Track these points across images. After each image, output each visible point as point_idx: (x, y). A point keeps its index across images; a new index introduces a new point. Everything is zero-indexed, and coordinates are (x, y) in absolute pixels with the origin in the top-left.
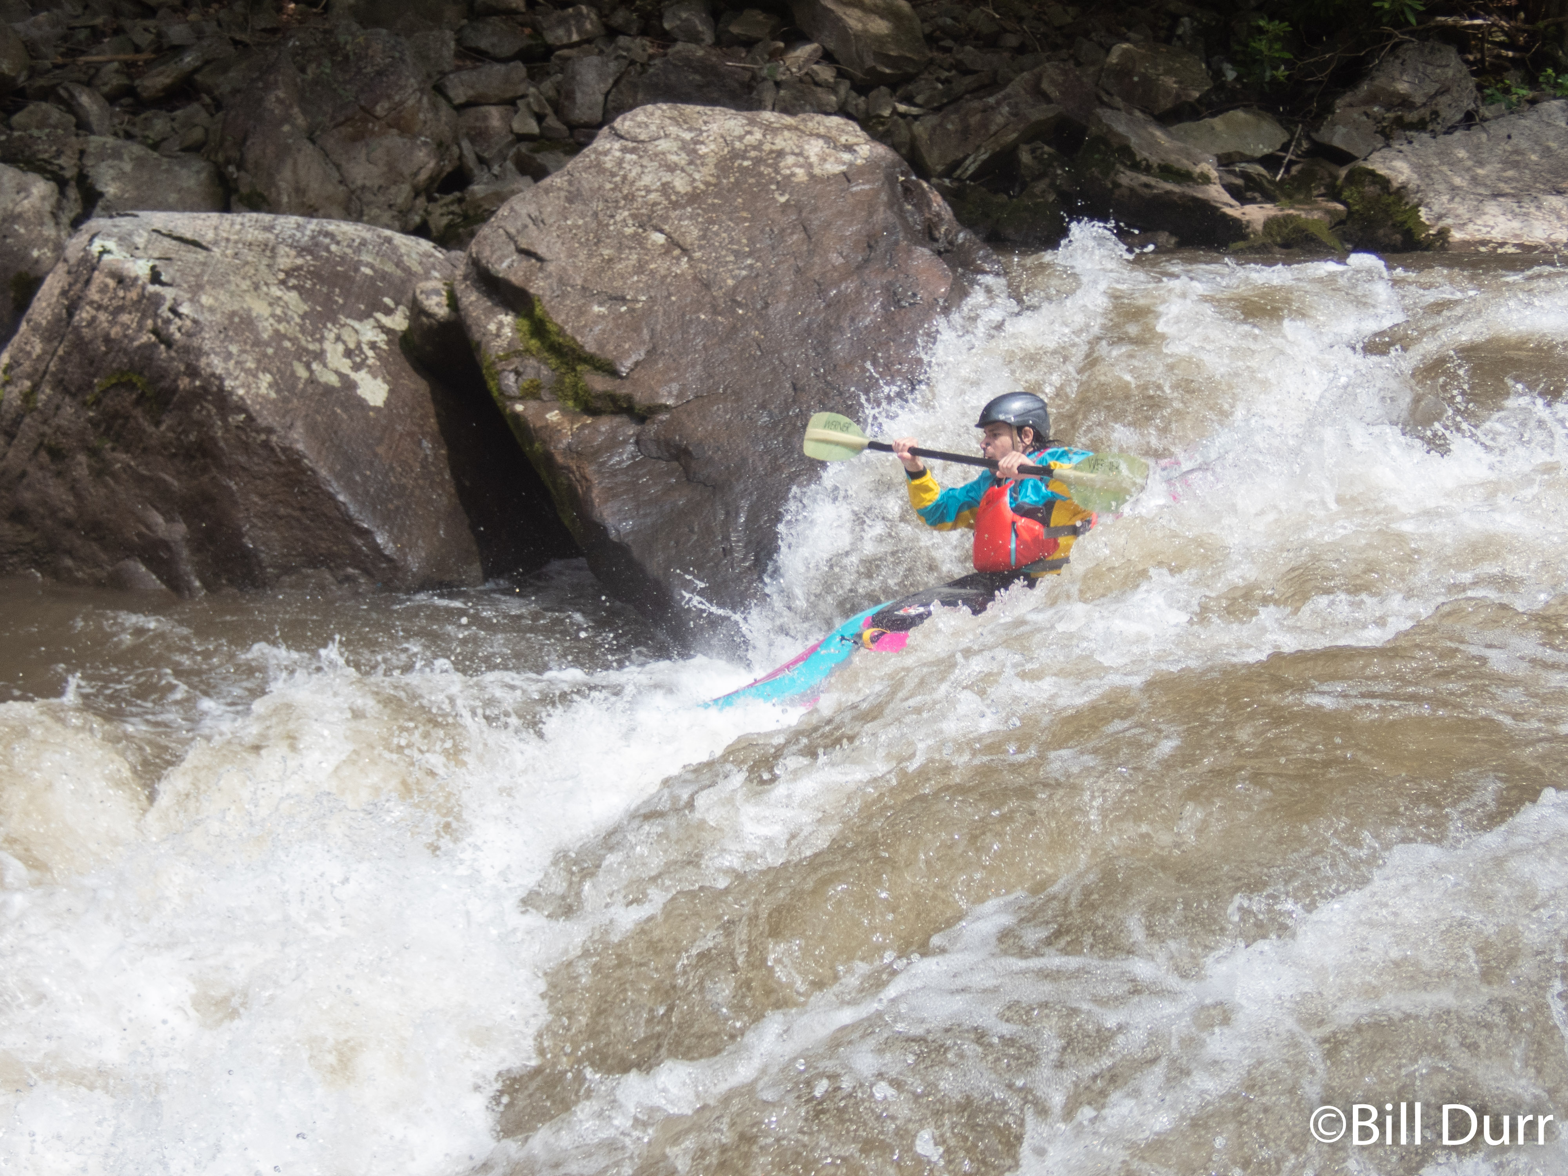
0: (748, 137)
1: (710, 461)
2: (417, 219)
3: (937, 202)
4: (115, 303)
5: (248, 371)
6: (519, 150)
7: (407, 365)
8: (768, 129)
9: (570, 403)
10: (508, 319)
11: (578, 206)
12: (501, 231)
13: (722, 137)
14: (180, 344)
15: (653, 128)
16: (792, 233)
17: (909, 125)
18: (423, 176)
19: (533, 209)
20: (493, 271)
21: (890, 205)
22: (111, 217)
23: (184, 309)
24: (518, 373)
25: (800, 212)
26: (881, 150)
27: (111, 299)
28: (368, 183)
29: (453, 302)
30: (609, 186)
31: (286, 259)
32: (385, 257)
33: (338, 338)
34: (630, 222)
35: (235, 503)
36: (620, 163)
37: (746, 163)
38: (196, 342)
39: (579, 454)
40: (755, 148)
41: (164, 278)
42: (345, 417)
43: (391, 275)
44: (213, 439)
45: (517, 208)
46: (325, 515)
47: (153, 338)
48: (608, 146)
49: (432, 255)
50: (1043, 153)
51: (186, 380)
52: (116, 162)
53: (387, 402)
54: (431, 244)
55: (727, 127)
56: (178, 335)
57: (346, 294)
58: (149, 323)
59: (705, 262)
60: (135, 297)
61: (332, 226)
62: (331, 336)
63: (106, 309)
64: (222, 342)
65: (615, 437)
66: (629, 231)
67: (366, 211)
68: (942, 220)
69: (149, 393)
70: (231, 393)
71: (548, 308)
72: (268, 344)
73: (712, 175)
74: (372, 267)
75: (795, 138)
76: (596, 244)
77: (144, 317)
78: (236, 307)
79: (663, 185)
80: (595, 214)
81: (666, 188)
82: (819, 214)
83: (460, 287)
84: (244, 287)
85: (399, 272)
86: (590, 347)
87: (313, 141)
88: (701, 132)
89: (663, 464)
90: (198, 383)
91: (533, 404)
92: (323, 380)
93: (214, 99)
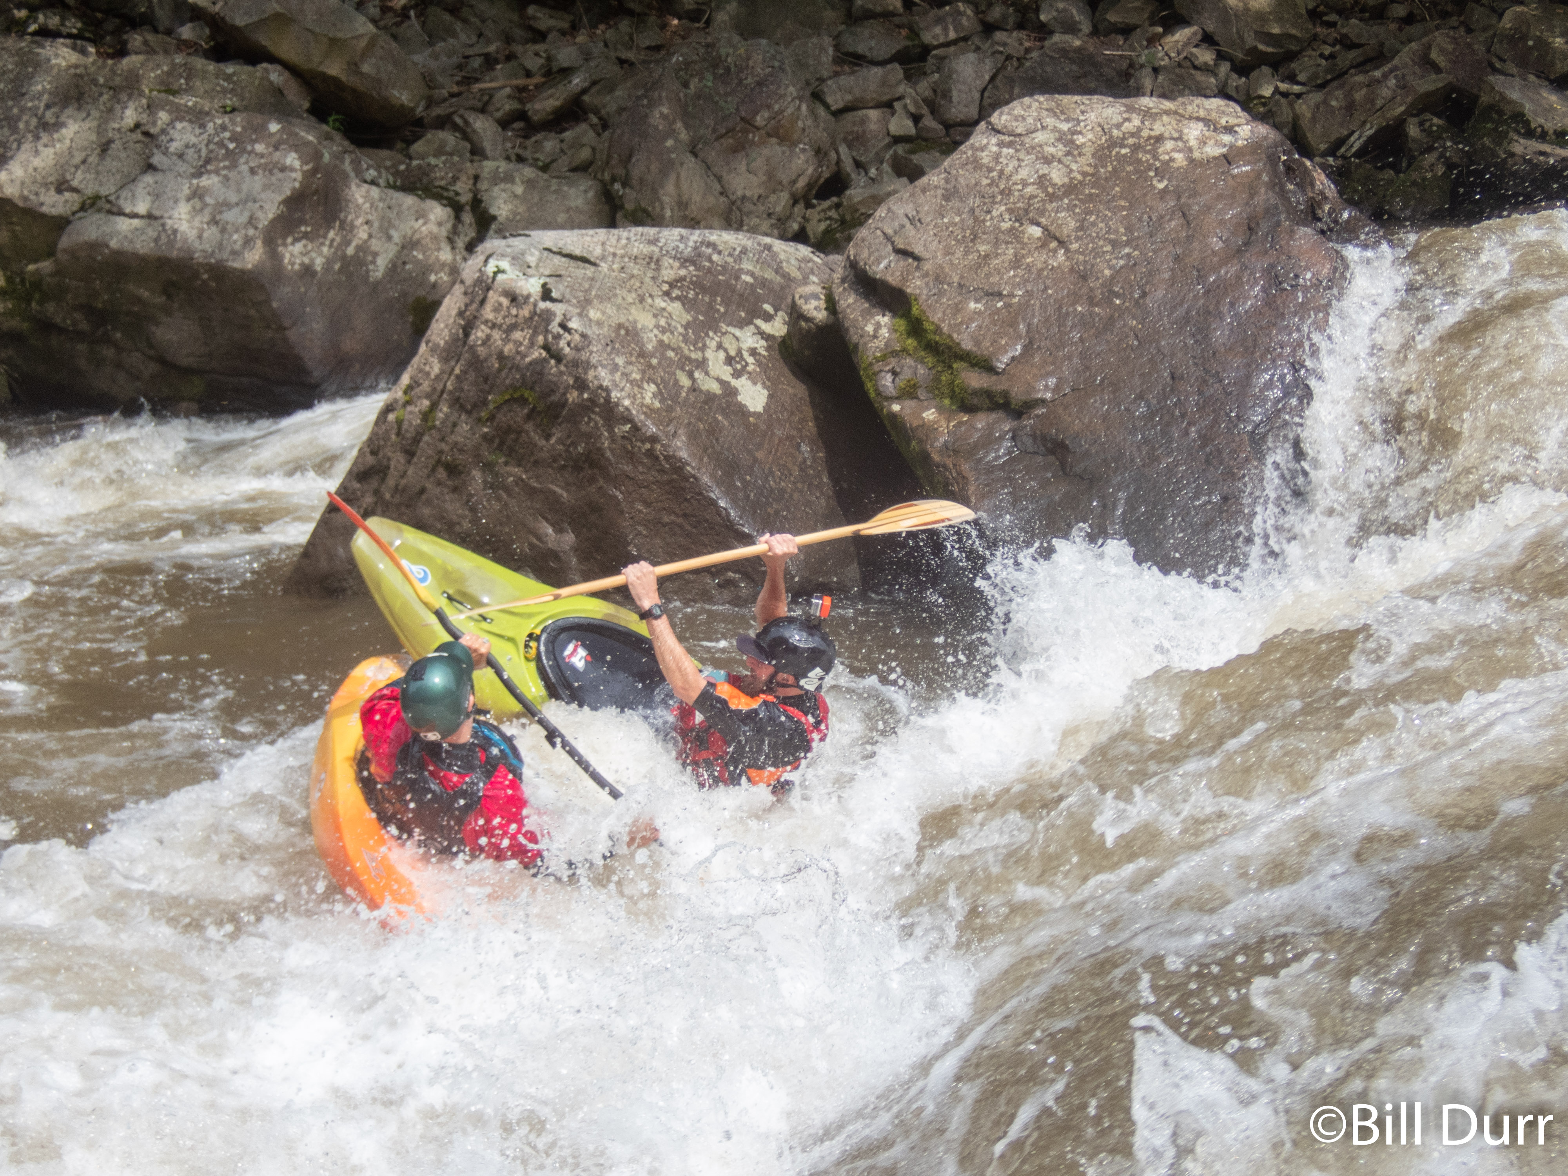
0: (1126, 124)
1: (1087, 454)
2: (796, 226)
3: (1322, 181)
4: (508, 321)
5: (632, 382)
6: (895, 152)
7: (786, 371)
8: (1147, 114)
9: (947, 402)
10: (885, 320)
11: (955, 203)
12: (879, 232)
13: (1100, 125)
14: (569, 358)
15: (1030, 120)
16: (1170, 220)
17: (1291, 104)
18: (801, 183)
19: (910, 209)
20: (870, 272)
21: (1271, 186)
22: (505, 237)
23: (573, 324)
24: (895, 373)
25: (1179, 198)
26: (1263, 130)
27: (504, 318)
28: (748, 193)
29: (832, 305)
30: (985, 182)
31: (670, 270)
32: (764, 264)
33: (720, 346)
34: (1007, 217)
35: (622, 512)
36: (997, 157)
37: (1123, 151)
38: (584, 356)
39: (956, 452)
40: (1133, 135)
41: (554, 295)
42: (726, 423)
43: (771, 281)
44: (599, 449)
45: (894, 208)
46: (706, 521)
47: (544, 354)
48: (985, 141)
49: (810, 260)
50: (1432, 125)
51: (575, 394)
52: (508, 186)
53: (767, 408)
54: (810, 249)
55: (1104, 115)
56: (567, 350)
57: (726, 303)
58: (540, 339)
59: (1082, 253)
60: (527, 315)
61: (715, 236)
62: (713, 344)
63: (500, 327)
64: (609, 354)
65: (991, 433)
66: (1005, 226)
67: (746, 220)
68: (1326, 198)
69: (541, 407)
70: (617, 404)
71: (924, 308)
72: (653, 355)
73: (1090, 165)
74: (752, 275)
75: (1174, 122)
76: (972, 241)
77: (535, 333)
78: (622, 320)
79: (1040, 177)
80: (972, 210)
81: (1042, 181)
82: (1199, 199)
83: (838, 291)
84: (630, 300)
85: (778, 278)
86: (967, 345)
87: (695, 155)
88: (1079, 121)
89: (1040, 459)
90: (586, 396)
91: (910, 404)
92: (704, 388)
93: (600, 118)
